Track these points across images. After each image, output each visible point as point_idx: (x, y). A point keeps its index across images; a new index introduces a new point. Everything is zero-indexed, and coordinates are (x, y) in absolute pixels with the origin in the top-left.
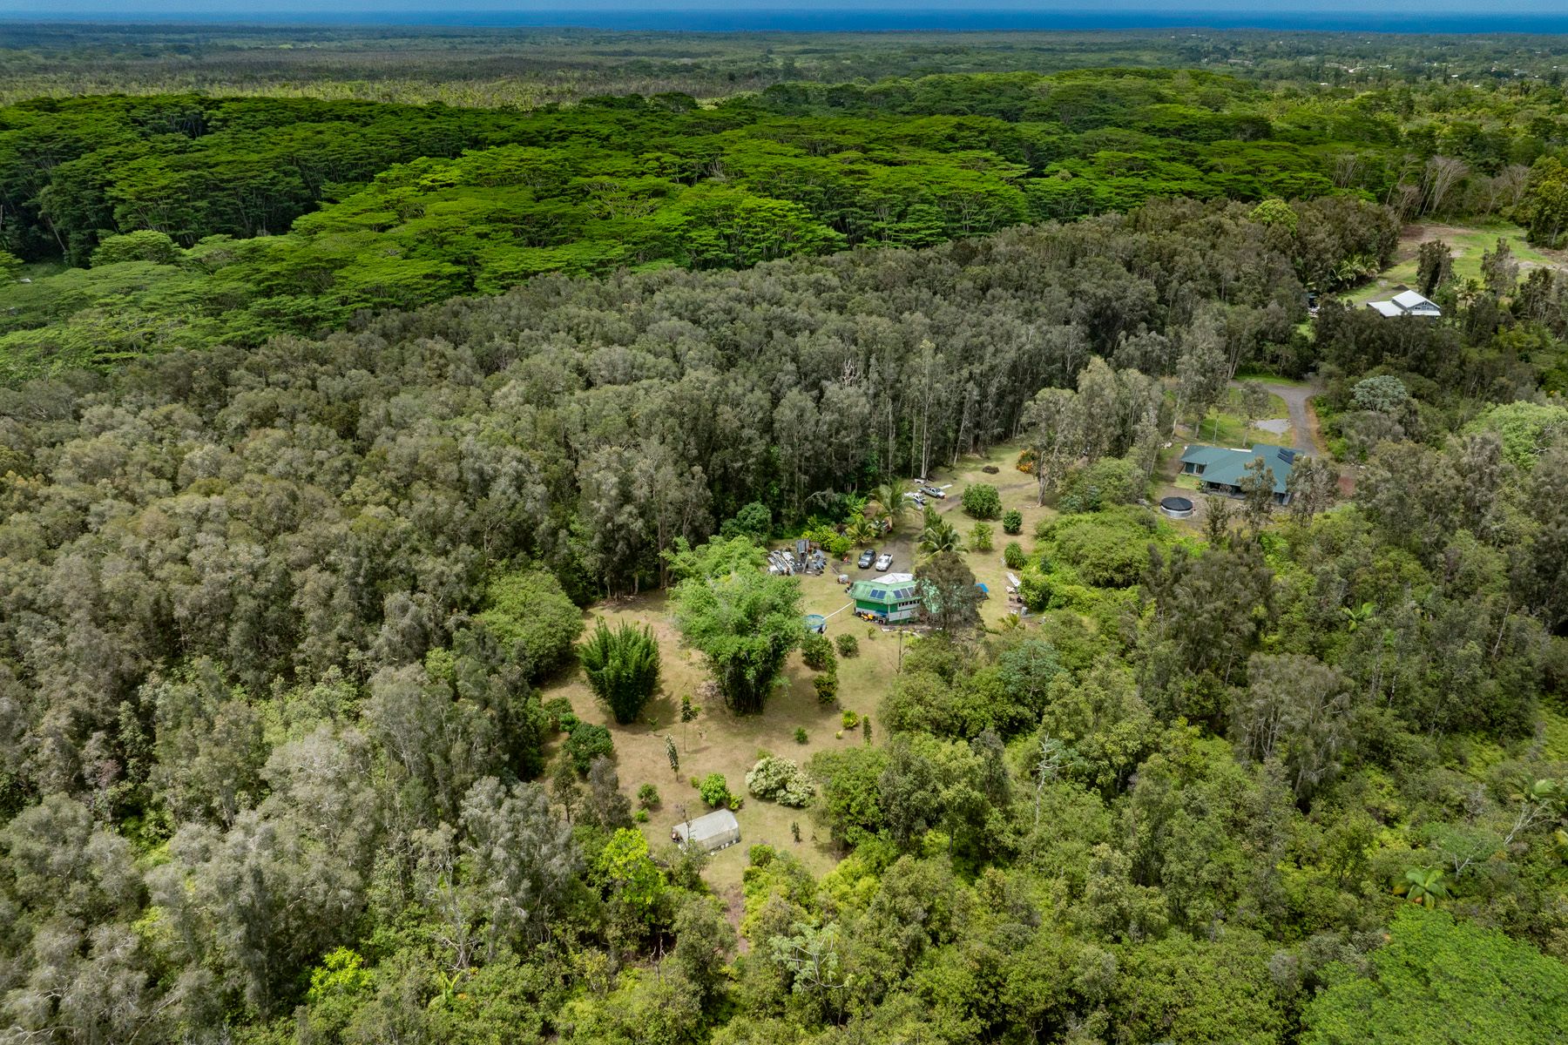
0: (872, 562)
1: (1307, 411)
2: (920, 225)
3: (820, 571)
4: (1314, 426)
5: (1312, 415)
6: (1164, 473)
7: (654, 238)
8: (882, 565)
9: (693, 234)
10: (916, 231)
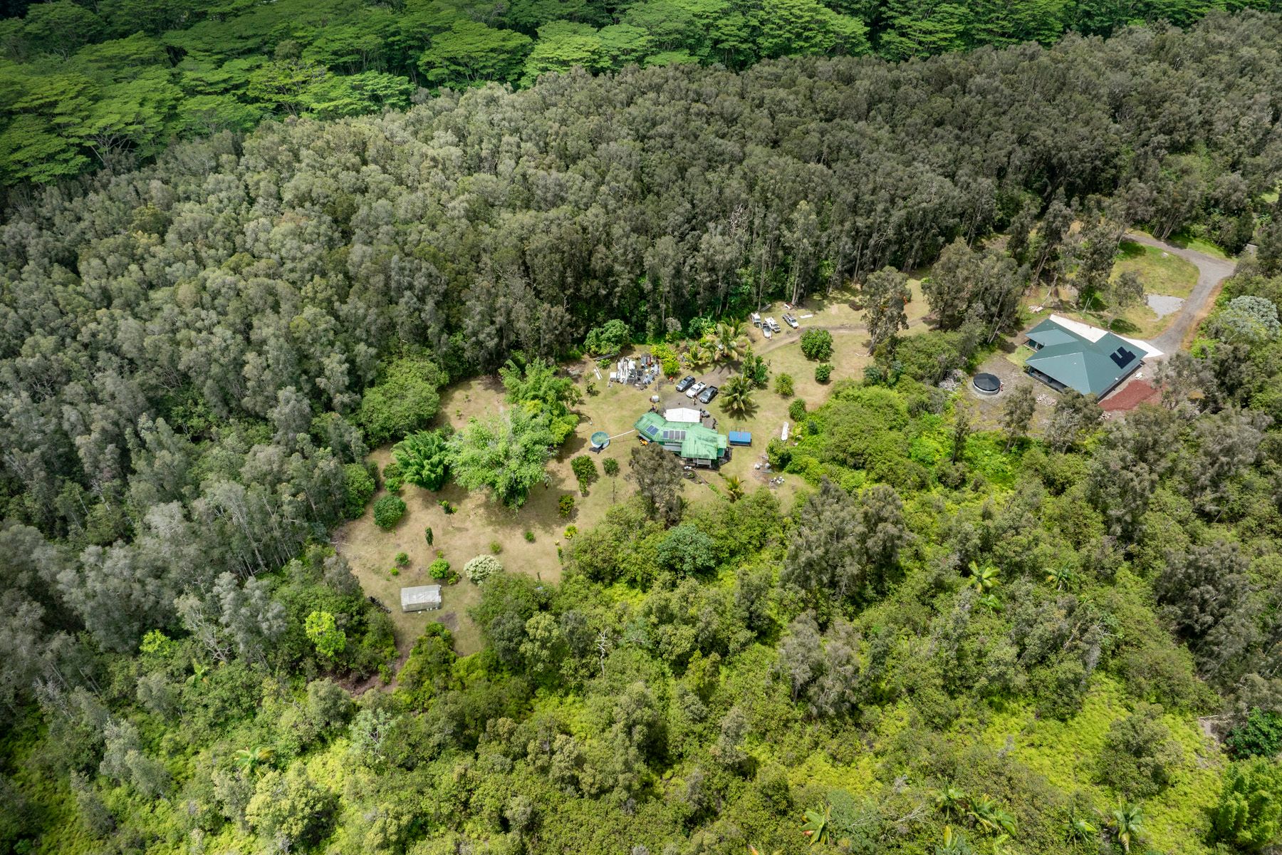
0: (686, 388)
1: (1212, 293)
2: (939, 27)
3: (645, 386)
4: (1202, 314)
5: (1212, 300)
6: (1009, 340)
7: (677, 31)
8: (690, 392)
9: (720, 23)
10: (931, 33)
